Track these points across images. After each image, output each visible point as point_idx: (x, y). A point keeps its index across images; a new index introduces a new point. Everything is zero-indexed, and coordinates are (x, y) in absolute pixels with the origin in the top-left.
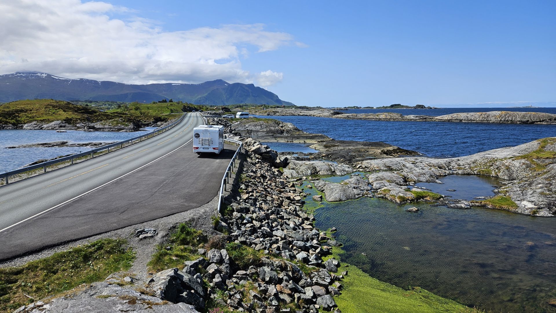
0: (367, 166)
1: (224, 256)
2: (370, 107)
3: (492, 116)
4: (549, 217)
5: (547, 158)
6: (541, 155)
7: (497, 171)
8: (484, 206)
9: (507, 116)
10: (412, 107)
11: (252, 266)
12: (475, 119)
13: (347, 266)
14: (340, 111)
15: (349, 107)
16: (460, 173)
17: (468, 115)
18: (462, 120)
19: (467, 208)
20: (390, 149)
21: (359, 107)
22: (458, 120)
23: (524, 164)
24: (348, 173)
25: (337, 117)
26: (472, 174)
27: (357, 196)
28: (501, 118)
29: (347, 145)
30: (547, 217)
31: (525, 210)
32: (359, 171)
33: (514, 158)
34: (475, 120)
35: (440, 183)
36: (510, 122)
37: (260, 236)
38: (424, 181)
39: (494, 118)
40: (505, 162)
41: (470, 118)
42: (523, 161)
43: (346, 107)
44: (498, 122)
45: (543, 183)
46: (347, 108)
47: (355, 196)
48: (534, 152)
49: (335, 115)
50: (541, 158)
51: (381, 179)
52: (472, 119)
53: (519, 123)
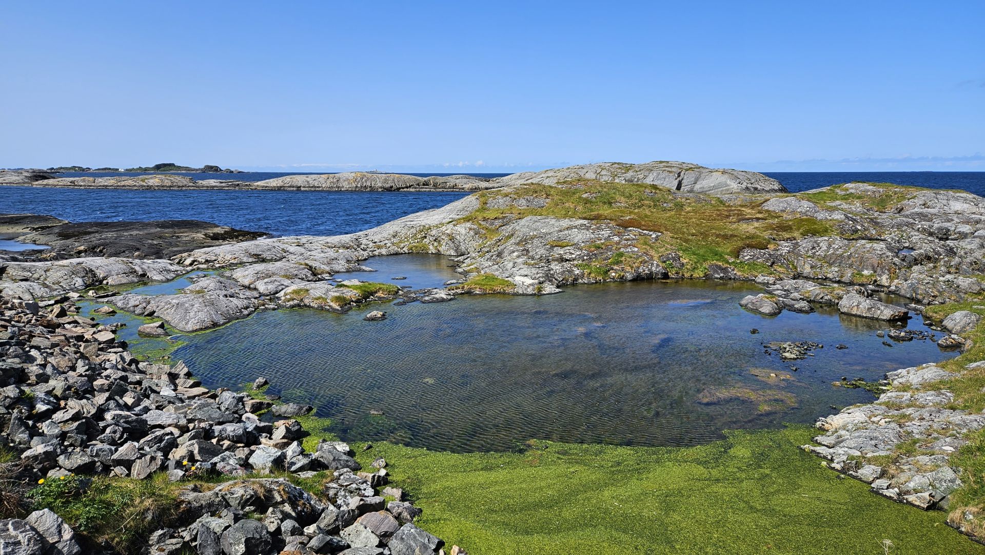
0: (209, 259)
1: (52, 535)
2: (110, 169)
3: (344, 181)
4: (557, 293)
5: (496, 218)
6: (487, 214)
7: (436, 244)
8: (469, 293)
9: (363, 180)
10: (197, 170)
11: (160, 532)
12: (320, 185)
13: (370, 447)
14: (45, 174)
15: (61, 168)
16: (384, 253)
17: (308, 179)
18: (300, 187)
19: (451, 300)
20: (219, 232)
21: (85, 167)
22: (293, 187)
23: (470, 229)
24: (178, 275)
25: (46, 185)
26: (402, 254)
27: (246, 312)
28: (356, 183)
29: (119, 229)
30: (555, 293)
31: (526, 289)
32: (198, 269)
33: (454, 222)
34: (320, 187)
35: (371, 271)
36: (368, 189)
37: (120, 438)
38: (343, 270)
39: (347, 183)
40: (444, 228)
41: (312, 183)
42: (468, 225)
43: (53, 169)
44: (354, 189)
45: (518, 251)
46: (57, 169)
47: (241, 312)
48: (477, 211)
49: (37, 180)
50: (488, 219)
51: (267, 275)
52: (316, 185)
53: (380, 190)
